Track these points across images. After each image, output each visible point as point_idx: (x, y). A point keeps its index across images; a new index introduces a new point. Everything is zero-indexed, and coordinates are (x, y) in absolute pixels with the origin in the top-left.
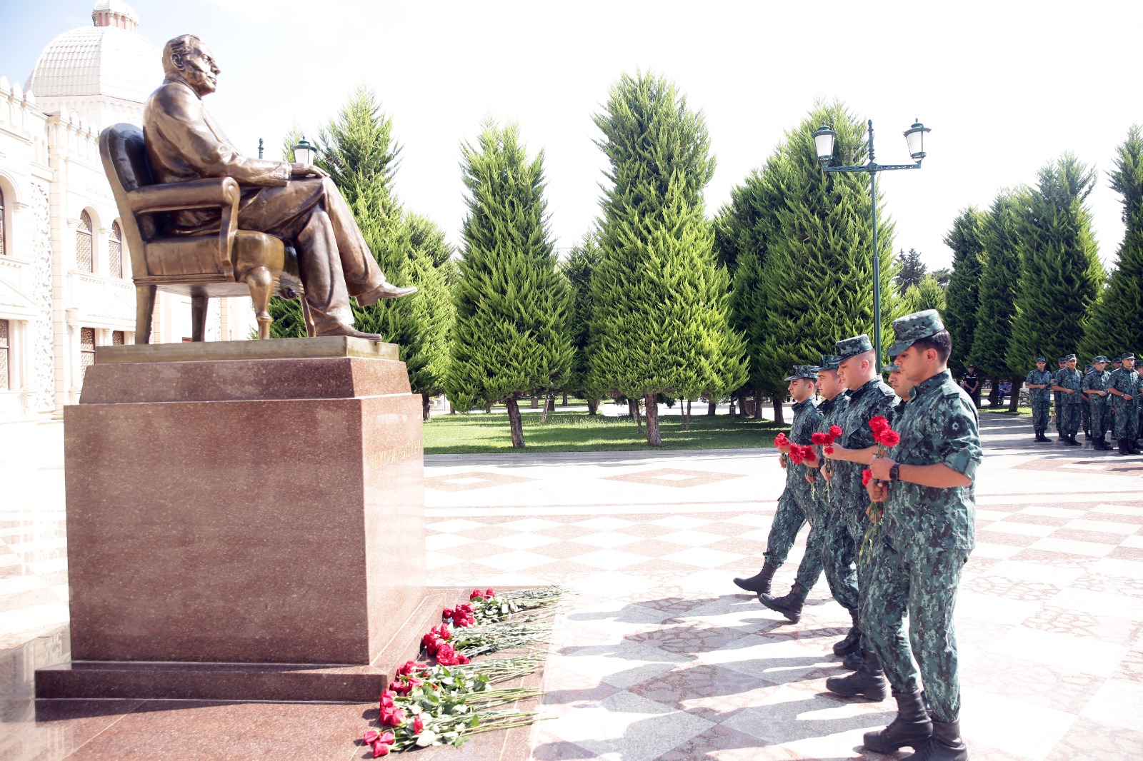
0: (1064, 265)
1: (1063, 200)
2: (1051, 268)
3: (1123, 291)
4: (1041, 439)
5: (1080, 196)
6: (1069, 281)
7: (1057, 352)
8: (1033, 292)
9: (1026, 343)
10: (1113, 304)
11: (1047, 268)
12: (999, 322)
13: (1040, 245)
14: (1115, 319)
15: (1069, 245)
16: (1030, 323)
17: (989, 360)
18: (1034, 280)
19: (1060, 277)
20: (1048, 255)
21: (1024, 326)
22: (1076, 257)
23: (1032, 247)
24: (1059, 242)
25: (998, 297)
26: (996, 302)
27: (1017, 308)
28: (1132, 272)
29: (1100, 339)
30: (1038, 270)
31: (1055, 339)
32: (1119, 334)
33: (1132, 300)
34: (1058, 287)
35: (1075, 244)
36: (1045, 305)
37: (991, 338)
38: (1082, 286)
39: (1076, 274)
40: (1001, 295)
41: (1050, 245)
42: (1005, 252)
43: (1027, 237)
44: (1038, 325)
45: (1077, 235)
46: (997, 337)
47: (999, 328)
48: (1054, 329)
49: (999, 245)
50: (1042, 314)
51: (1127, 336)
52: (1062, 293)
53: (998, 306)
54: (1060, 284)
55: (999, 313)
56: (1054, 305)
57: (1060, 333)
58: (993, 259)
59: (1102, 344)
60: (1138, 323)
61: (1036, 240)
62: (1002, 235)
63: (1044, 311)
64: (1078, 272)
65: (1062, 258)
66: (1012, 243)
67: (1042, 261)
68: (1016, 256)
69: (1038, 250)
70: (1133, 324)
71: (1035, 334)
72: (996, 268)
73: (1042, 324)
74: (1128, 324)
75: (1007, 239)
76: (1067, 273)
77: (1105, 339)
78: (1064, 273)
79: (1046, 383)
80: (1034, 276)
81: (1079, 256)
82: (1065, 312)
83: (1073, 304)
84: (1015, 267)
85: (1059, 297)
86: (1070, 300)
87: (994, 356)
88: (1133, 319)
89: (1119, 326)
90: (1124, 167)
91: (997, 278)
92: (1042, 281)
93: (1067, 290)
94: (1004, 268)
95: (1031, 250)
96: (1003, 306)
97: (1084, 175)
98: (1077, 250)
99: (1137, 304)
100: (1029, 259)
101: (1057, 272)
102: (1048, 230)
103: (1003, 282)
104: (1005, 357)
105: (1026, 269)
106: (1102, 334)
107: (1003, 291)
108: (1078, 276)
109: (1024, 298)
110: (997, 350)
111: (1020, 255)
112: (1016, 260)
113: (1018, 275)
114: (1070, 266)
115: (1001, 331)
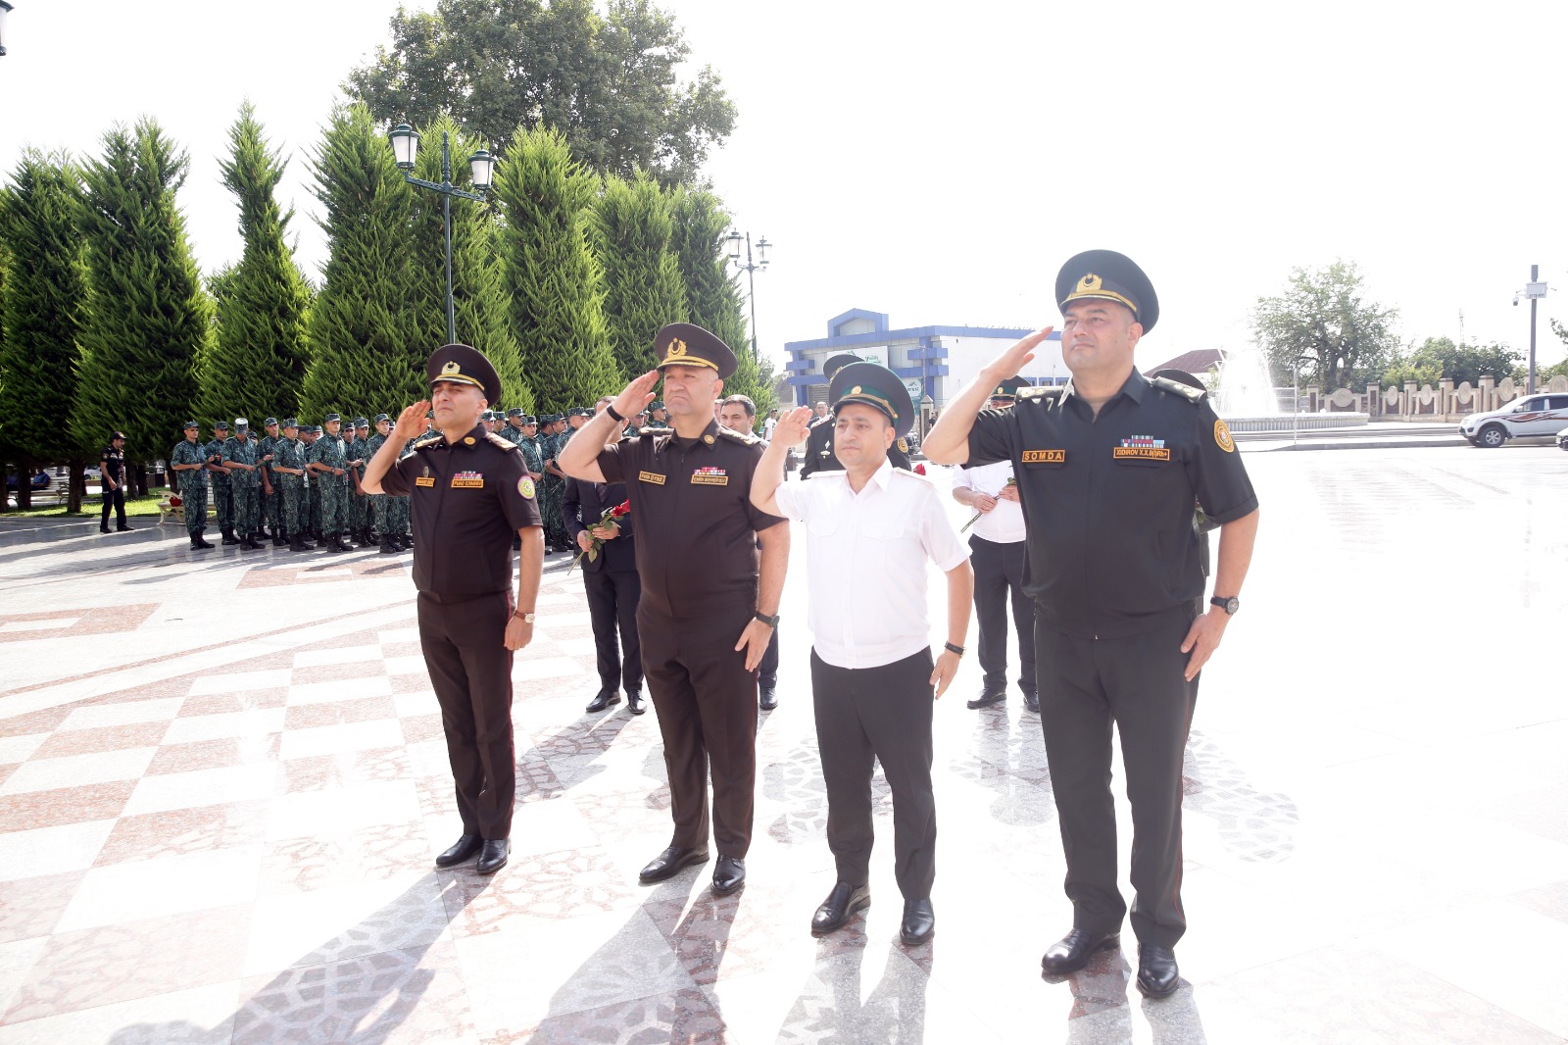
0: (159, 288)
1: (149, 189)
2: (140, 289)
3: (251, 331)
4: (199, 544)
5: (169, 187)
6: (168, 312)
7: (158, 417)
8: (111, 323)
9: (106, 403)
10: (240, 350)
11: (134, 289)
12: (46, 368)
13: (118, 251)
14: (244, 370)
15: (164, 260)
16: (112, 372)
17: (34, 431)
18: (112, 305)
19: (155, 305)
20: (134, 270)
21: (103, 376)
22: (174, 278)
23: (106, 253)
24: (148, 250)
25: (40, 329)
26: (37, 336)
27: (80, 348)
28: (259, 306)
29: (227, 398)
30: (119, 291)
31: (154, 397)
33: (264, 345)
34: (153, 319)
35: (170, 258)
36: (135, 345)
37: (35, 394)
38: (186, 321)
39: (176, 302)
40: (46, 324)
41: (136, 255)
42: (48, 255)
43: (97, 236)
44: (127, 376)
45: (173, 245)
46: (46, 393)
47: (48, 379)
48: (151, 383)
49: (36, 243)
50: (130, 358)
51: (262, 395)
52: (158, 329)
53: (42, 343)
54: (155, 316)
55: (45, 355)
56: (148, 347)
57: (159, 388)
58: (25, 264)
59: (230, 405)
60: (274, 377)
61: (111, 244)
62: (39, 226)
63: (132, 355)
64: (178, 300)
65: (155, 276)
66: (58, 242)
67: (125, 278)
68: (67, 264)
69: (116, 260)
70: (269, 378)
71: (123, 390)
72: (34, 279)
73: (131, 374)
74: (262, 378)
75: (49, 235)
76: (164, 300)
77: (234, 399)
78: (159, 299)
79: (202, 461)
80: (113, 299)
81: (178, 277)
82: (164, 357)
83: (175, 346)
84: (66, 282)
85: (155, 334)
86: (172, 341)
87: (41, 423)
88: (268, 372)
89: (251, 381)
90: (240, 156)
91: (35, 297)
92: (128, 309)
93: (166, 325)
94: (48, 281)
95: (104, 257)
96: (50, 343)
97: (174, 157)
98: (174, 268)
99: (272, 352)
100: (101, 274)
101: (149, 297)
102: (130, 229)
103: (48, 305)
104: (67, 426)
105: (95, 288)
106: (229, 391)
107: (49, 319)
108: (180, 306)
109: (97, 331)
110: (47, 414)
111: (74, 264)
112: (69, 271)
113: (74, 294)
114: (167, 290)
115: (52, 385)
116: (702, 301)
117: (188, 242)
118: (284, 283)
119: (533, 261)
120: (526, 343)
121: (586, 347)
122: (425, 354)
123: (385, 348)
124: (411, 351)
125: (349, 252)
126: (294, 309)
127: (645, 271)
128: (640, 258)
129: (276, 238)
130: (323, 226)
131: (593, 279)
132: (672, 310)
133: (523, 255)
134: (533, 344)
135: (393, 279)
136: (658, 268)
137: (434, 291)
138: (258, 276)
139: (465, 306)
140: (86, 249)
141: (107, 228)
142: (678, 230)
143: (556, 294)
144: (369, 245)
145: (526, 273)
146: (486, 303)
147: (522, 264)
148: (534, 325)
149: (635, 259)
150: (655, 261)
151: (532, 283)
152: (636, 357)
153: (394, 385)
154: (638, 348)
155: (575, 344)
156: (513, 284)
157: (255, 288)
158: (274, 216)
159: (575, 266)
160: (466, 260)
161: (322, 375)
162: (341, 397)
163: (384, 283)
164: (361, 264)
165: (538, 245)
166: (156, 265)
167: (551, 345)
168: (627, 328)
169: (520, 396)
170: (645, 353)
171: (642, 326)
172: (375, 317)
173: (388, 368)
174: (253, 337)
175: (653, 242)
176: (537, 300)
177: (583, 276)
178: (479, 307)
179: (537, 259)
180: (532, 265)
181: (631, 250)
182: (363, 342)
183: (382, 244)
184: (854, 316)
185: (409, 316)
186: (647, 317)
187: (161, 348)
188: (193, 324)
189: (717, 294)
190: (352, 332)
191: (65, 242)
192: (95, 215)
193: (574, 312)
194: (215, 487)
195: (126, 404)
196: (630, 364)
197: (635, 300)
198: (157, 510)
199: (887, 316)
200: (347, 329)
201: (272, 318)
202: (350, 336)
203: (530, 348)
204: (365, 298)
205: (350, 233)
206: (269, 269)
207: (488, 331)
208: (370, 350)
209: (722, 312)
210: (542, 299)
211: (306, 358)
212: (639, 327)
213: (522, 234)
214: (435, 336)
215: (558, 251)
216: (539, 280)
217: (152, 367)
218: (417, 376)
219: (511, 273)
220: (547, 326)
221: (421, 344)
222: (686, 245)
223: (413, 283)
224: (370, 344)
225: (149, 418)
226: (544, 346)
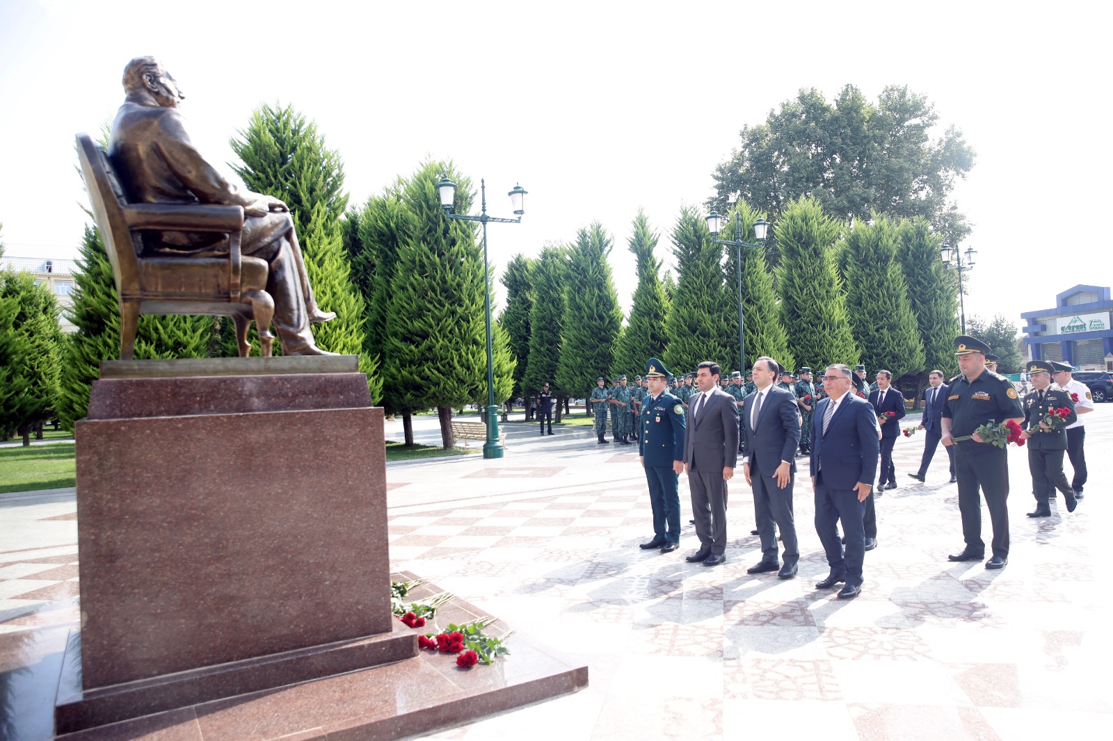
0: (597, 306)
1: (595, 255)
2: (589, 307)
3: (639, 327)
5: (605, 252)
6: (601, 318)
8: (575, 325)
9: (571, 366)
10: (633, 337)
11: (586, 307)
12: (547, 349)
13: (580, 288)
15: (601, 291)
16: (575, 350)
18: (576, 316)
19: (595, 315)
20: (586, 298)
21: (571, 353)
22: (605, 300)
23: (574, 290)
24: (593, 287)
25: (546, 329)
26: (545, 332)
27: (562, 338)
28: (645, 313)
29: (626, 363)
30: (579, 308)
32: (639, 360)
33: (646, 334)
34: (594, 322)
35: (603, 289)
36: (585, 336)
37: (543, 362)
38: (610, 322)
39: (605, 313)
40: (549, 327)
41: (588, 290)
42: (551, 292)
43: (570, 281)
44: (581, 352)
45: (605, 283)
46: (547, 362)
47: (548, 355)
48: (592, 356)
49: (546, 286)
50: (583, 343)
52: (596, 327)
53: (547, 336)
54: (595, 320)
55: (548, 342)
56: (591, 337)
57: (596, 358)
58: (542, 297)
59: (629, 367)
61: (577, 285)
62: (548, 279)
64: (607, 311)
65: (596, 299)
66: (555, 285)
67: (582, 302)
68: (559, 295)
69: (578, 293)
70: (647, 352)
71: (579, 359)
72: (545, 304)
73: (583, 351)
75: (552, 282)
76: (600, 312)
77: (630, 363)
78: (597, 311)
79: (605, 398)
80: (576, 313)
81: (607, 299)
82: (599, 342)
83: (604, 336)
84: (558, 305)
85: (595, 330)
86: (603, 333)
88: (647, 349)
89: (639, 354)
90: (637, 234)
91: (545, 313)
92: (583, 317)
93: (600, 325)
94: (550, 305)
95: (574, 292)
96: (550, 336)
97: (607, 237)
98: (605, 295)
99: (650, 338)
100: (572, 300)
101: (593, 311)
102: (585, 277)
103: (550, 317)
104: (554, 378)
105: (569, 308)
106: (627, 359)
107: (550, 324)
108: (607, 314)
109: (569, 330)
110: (547, 372)
111: (562, 295)
112: (560, 299)
113: (560, 311)
114: (601, 306)
115: (550, 357)
116: (922, 293)
117: (612, 281)
118: (657, 300)
119: (798, 279)
120: (793, 327)
121: (831, 329)
122: (728, 337)
123: (706, 334)
124: (720, 336)
125: (688, 282)
126: (661, 314)
127: (877, 278)
128: (874, 270)
129: (653, 275)
130: (676, 269)
131: (837, 286)
132: (896, 301)
133: (792, 275)
134: (798, 328)
135: (712, 296)
136: (886, 274)
137: (735, 301)
138: (643, 298)
139: (752, 309)
140: (566, 288)
141: (575, 277)
142: (904, 248)
143: (812, 297)
144: (698, 278)
145: (793, 286)
146: (766, 306)
147: (791, 280)
148: (799, 316)
149: (870, 270)
150: (884, 270)
151: (797, 291)
152: (870, 333)
153: (710, 355)
154: (872, 327)
155: (824, 328)
156: (786, 292)
157: (642, 303)
158: (653, 265)
159: (825, 279)
160: (753, 281)
161: (672, 351)
162: (681, 363)
163: (706, 298)
164: (694, 288)
165: (801, 268)
166: (596, 294)
167: (808, 328)
168: (864, 314)
169: (785, 360)
170: (877, 330)
171: (875, 313)
172: (701, 318)
173: (707, 346)
174: (640, 329)
175: (883, 258)
176: (800, 301)
177: (830, 285)
178: (760, 309)
179: (800, 276)
180: (797, 281)
181: (868, 265)
182: (694, 332)
183: (705, 277)
184: (1079, 291)
185: (719, 317)
186: (878, 307)
187: (597, 337)
188: (614, 324)
189: (933, 288)
190: (689, 327)
191: (559, 285)
192: (570, 271)
193: (823, 307)
194: (611, 411)
195: (580, 367)
196: (867, 338)
197: (870, 296)
198: (592, 423)
199: (1108, 289)
200: (686, 325)
201: (650, 319)
202: (686, 328)
203: (796, 331)
204: (695, 308)
205: (688, 272)
206: (649, 293)
207: (766, 322)
208: (698, 336)
209: (936, 300)
210: (803, 301)
211: (666, 341)
212: (872, 314)
213: (791, 262)
214: (734, 326)
215: (814, 271)
216: (802, 290)
217: (593, 347)
218: (723, 349)
219: (785, 286)
220: (807, 316)
221: (726, 332)
222: (910, 256)
223: (723, 297)
224: (697, 333)
225: (590, 374)
226: (804, 329)
